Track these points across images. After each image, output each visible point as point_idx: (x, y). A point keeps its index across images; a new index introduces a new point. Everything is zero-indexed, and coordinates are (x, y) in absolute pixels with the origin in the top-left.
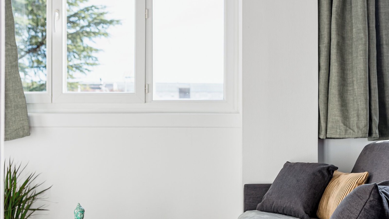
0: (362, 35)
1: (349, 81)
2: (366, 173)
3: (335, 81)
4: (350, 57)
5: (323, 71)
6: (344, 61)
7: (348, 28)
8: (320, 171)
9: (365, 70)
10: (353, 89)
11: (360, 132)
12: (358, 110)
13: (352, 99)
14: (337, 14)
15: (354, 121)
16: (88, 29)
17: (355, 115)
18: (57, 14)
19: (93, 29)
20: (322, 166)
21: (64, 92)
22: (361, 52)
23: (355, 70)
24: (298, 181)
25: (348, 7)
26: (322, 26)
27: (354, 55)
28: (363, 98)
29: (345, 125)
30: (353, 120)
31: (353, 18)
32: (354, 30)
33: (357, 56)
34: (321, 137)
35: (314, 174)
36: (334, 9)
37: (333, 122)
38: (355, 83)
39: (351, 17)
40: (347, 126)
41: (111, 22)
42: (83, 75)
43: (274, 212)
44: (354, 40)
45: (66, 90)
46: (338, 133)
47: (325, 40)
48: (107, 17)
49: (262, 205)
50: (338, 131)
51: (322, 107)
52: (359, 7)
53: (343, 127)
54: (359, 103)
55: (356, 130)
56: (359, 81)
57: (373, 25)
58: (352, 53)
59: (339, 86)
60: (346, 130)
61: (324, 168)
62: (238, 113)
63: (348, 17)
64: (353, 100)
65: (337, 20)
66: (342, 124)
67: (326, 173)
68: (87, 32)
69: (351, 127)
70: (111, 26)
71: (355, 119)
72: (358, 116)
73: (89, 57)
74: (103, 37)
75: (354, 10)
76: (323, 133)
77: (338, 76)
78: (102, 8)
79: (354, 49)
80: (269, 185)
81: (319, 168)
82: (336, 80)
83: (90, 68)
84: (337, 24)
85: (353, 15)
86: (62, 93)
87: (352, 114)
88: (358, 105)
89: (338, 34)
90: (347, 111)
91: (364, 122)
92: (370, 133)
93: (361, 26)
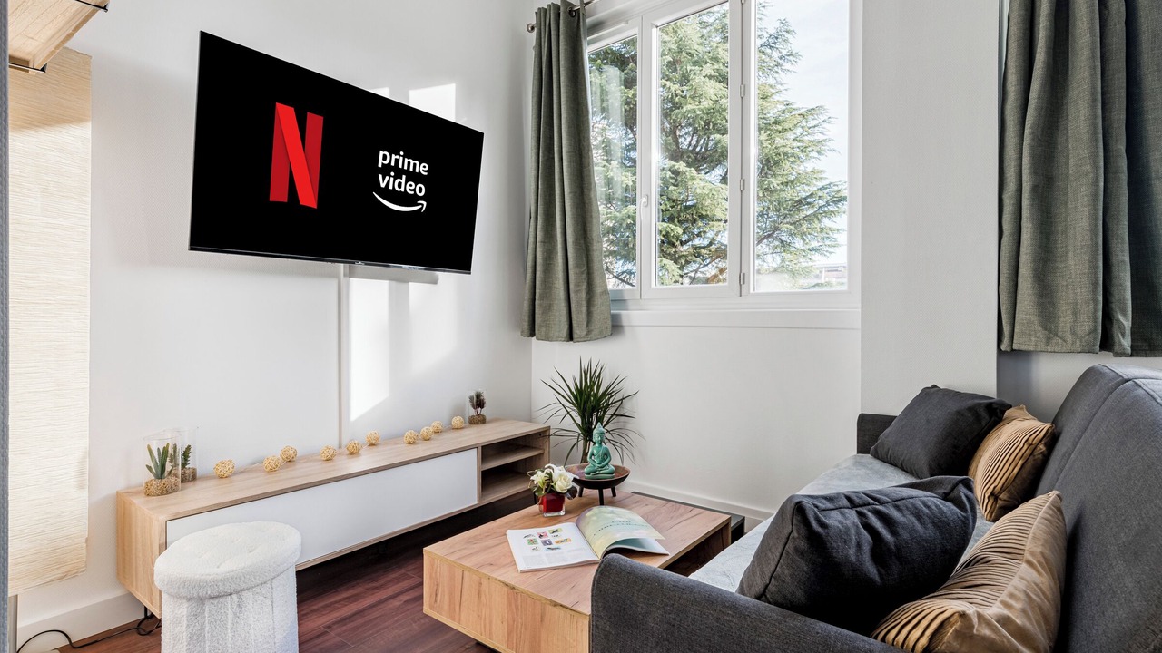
0: (1089, 168)
2: (1047, 425)
3: (1026, 254)
4: (1063, 210)
6: (1051, 218)
7: (1060, 160)
9: (1094, 232)
10: (1067, 267)
11: (1078, 343)
12: (1077, 304)
13: (1065, 283)
14: (1033, 139)
15: (1065, 322)
17: (1069, 312)
19: (832, 208)
20: (977, 401)
22: (1086, 198)
23: (1071, 233)
27: (1070, 205)
28: (1086, 281)
29: (1046, 330)
30: (1065, 320)
31: (1070, 140)
32: (1071, 161)
33: (1076, 207)
34: (1003, 348)
35: (958, 412)
36: (1027, 131)
37: (1023, 324)
38: (1071, 254)
39: (1066, 140)
40: (1050, 331)
42: (824, 258)
44: (1072, 178)
46: (1033, 343)
47: (1011, 186)
50: (1033, 339)
51: (1004, 299)
52: (1083, 118)
53: (1041, 333)
54: (1079, 291)
55: (1069, 339)
56: (1079, 251)
59: (1034, 261)
60: (1048, 340)
61: (979, 405)
63: (1061, 139)
64: (1067, 285)
66: (1040, 328)
68: (825, 212)
69: (1060, 333)
71: (1069, 319)
72: (1075, 313)
73: (829, 238)
75: (1072, 125)
76: (1006, 341)
77: (1032, 245)
79: (1070, 195)
80: (892, 419)
82: (1028, 252)
83: (831, 250)
84: (1034, 156)
85: (1070, 135)
86: (651, 288)
87: (1064, 310)
88: (1076, 294)
90: (1053, 304)
92: (1107, 344)
93: (1085, 153)
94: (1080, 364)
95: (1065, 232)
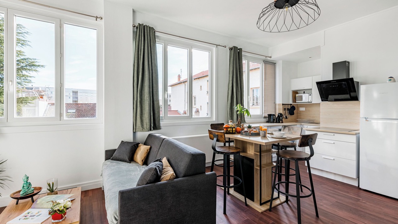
0: (148, 99)
1: (143, 113)
2: (150, 146)
5: (135, 110)
6: (142, 107)
7: (143, 96)
8: (134, 145)
9: (149, 110)
10: (145, 116)
12: (146, 123)
16: (25, 68)
18: (11, 83)
19: (28, 68)
21: (15, 117)
22: (148, 104)
24: (126, 149)
25: (143, 89)
26: (134, 95)
28: (148, 119)
30: (145, 126)
31: (145, 93)
32: (145, 97)
33: (146, 105)
34: (134, 131)
35: (132, 146)
36: (139, 90)
37: (138, 127)
38: (145, 114)
39: (144, 92)
41: (39, 66)
43: (117, 160)
44: (145, 100)
45: (16, 116)
46: (140, 130)
47: (135, 99)
48: (37, 64)
49: (113, 158)
51: (134, 121)
52: (147, 89)
53: (141, 128)
55: (146, 129)
56: (147, 113)
57: (151, 95)
58: (144, 104)
59: (140, 115)
60: (143, 129)
62: (103, 123)
63: (143, 92)
64: (145, 119)
65: (139, 93)
67: (136, 146)
68: (25, 69)
70: (39, 67)
71: (146, 125)
72: (146, 124)
73: (26, 80)
74: (34, 72)
75: (145, 90)
76: (135, 130)
77: (140, 112)
78: (33, 60)
80: (115, 150)
81: (134, 144)
84: (140, 95)
86: (14, 117)
87: (145, 124)
88: (147, 121)
89: (140, 98)
90: (143, 123)
91: (148, 127)
92: (150, 130)
93: (147, 96)
94: (148, 133)
95: (144, 109)
